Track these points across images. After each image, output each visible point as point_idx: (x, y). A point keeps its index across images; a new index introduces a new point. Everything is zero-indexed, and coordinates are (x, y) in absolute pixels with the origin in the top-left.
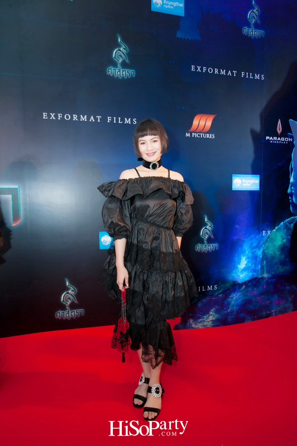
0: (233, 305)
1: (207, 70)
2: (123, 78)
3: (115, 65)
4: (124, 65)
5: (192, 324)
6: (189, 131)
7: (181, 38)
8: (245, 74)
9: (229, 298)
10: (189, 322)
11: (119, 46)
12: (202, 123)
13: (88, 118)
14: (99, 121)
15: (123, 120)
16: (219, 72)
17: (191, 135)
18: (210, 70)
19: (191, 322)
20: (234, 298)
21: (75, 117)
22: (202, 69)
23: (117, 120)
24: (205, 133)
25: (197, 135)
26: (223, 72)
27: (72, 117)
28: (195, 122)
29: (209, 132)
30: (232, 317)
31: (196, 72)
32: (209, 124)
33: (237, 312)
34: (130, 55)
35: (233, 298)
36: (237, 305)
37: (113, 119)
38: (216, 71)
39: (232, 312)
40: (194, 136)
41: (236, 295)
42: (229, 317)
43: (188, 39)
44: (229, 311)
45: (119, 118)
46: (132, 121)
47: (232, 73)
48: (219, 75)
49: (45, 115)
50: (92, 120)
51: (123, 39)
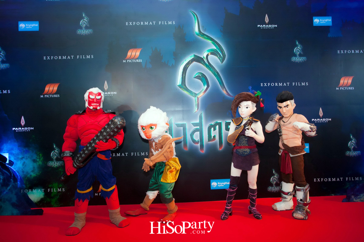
1: (347, 51)
3: (295, 56)
4: (300, 55)
6: (338, 86)
7: (331, 37)
11: (297, 46)
12: (346, 82)
13: (283, 84)
14: (288, 85)
15: (301, 84)
16: (355, 51)
17: (339, 88)
18: (349, 52)
21: (276, 84)
22: (344, 52)
23: (298, 84)
24: (347, 87)
25: (343, 89)
26: (357, 52)
27: (275, 84)
28: (342, 82)
29: (350, 86)
31: (341, 54)
32: (350, 81)
34: (303, 50)
37: (295, 84)
38: (353, 52)
40: (341, 89)
43: (335, 37)
46: (305, 84)
47: (363, 51)
48: (355, 54)
49: (262, 84)
50: (285, 85)
51: (299, 42)
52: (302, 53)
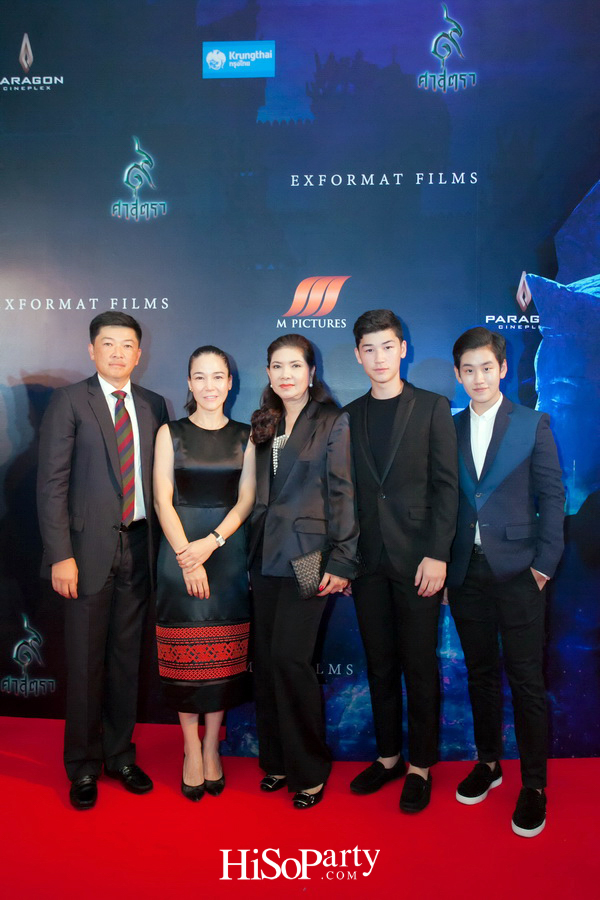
0: (352, 715)
1: (329, 179)
2: (142, 219)
3: (126, 195)
4: (146, 194)
5: (250, 745)
6: (285, 315)
7: (267, 122)
8: (426, 178)
9: (340, 696)
10: (245, 740)
11: (134, 157)
12: (316, 296)
13: (74, 304)
14: (94, 308)
15: (141, 303)
16: (358, 180)
17: (289, 323)
18: (336, 180)
19: (249, 741)
20: (354, 698)
21: (50, 304)
22: (315, 180)
23: (129, 304)
24: (322, 318)
25: (302, 324)
26: (368, 180)
27: (44, 304)
28: (300, 296)
29: (332, 315)
30: (351, 742)
31: (302, 189)
32: (333, 296)
33: (363, 733)
34: (157, 174)
35: (349, 696)
36: (363, 716)
37: (121, 303)
38: (351, 180)
39: (349, 730)
40: (297, 325)
41: (360, 691)
42: (341, 742)
43: (284, 122)
44: (340, 726)
45: (134, 300)
46: (159, 303)
47: (392, 180)
48: (359, 188)
50: (81, 307)
51: (144, 145)
52: (152, 186)
